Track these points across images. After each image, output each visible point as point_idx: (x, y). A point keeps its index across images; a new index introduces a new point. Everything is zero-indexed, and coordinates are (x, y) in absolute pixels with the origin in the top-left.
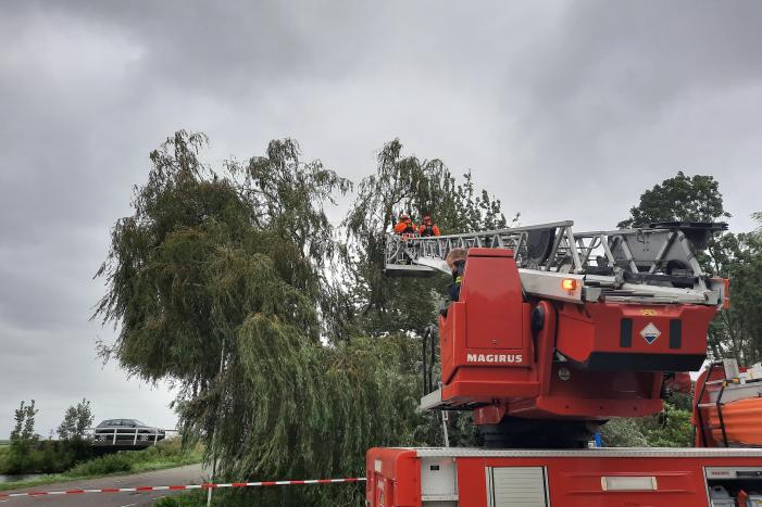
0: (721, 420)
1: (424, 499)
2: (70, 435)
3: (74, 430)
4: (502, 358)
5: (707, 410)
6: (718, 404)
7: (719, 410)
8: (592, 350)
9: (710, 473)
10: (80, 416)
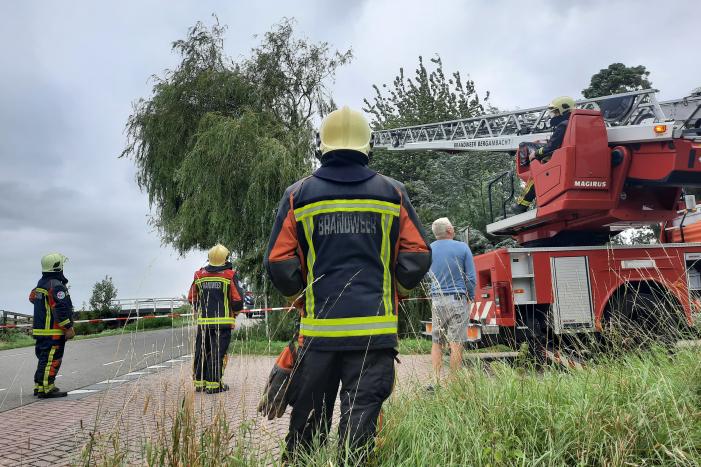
0: (683, 237)
1: (513, 277)
2: (100, 306)
3: (101, 302)
4: (595, 184)
5: (671, 232)
6: (681, 226)
7: (682, 230)
8: (673, 169)
9: (687, 257)
10: (105, 291)
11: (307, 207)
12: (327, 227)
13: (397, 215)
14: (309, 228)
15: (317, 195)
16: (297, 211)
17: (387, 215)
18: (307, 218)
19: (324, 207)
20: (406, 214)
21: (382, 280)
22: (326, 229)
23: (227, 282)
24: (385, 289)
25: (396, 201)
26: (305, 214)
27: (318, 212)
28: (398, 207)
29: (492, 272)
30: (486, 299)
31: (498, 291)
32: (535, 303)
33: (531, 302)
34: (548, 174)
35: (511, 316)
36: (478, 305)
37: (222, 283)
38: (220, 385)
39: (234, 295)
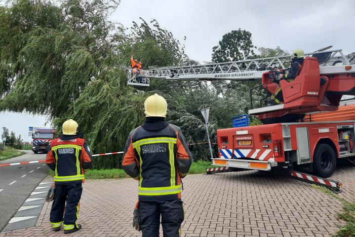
1: (283, 137)
8: (354, 86)
11: (137, 142)
12: (145, 150)
13: (176, 143)
14: (139, 151)
15: (141, 137)
16: (133, 144)
17: (171, 143)
18: (138, 147)
19: (144, 142)
20: (180, 142)
21: (170, 171)
22: (145, 151)
23: (78, 148)
24: (172, 175)
25: (175, 137)
26: (137, 145)
27: (142, 144)
28: (176, 139)
29: (272, 135)
30: (265, 148)
31: (277, 144)
32: (291, 150)
33: (289, 150)
34: (292, 87)
35: (282, 157)
36: (258, 151)
37: (75, 149)
38: (75, 226)
39: (85, 158)
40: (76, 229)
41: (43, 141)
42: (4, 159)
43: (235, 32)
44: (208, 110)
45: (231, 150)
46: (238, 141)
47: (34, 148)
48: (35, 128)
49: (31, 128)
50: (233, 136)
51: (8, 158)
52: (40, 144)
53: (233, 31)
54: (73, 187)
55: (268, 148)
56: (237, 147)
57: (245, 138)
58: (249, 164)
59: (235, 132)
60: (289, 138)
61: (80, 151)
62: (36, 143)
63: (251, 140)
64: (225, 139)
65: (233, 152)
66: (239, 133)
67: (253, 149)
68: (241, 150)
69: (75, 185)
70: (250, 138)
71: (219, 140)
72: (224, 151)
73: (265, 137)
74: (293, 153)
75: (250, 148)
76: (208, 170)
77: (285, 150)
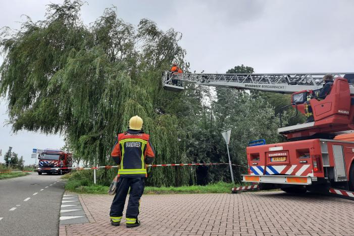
1: (321, 153)
23: (144, 142)
29: (310, 150)
30: (303, 164)
31: (316, 159)
32: (329, 166)
33: (327, 166)
34: (323, 106)
35: (322, 172)
36: (294, 167)
37: (141, 143)
38: (137, 221)
39: (150, 153)
40: (137, 224)
41: (49, 162)
42: (10, 178)
43: (237, 68)
44: (229, 132)
45: (263, 167)
46: (271, 158)
47: (39, 169)
48: (39, 150)
49: (35, 150)
50: (266, 153)
51: (14, 177)
52: (45, 166)
53: (236, 67)
54: (138, 180)
55: (306, 163)
56: (270, 163)
57: (279, 154)
58: (286, 180)
59: (268, 148)
60: (327, 154)
61: (146, 145)
62: (41, 163)
63: (286, 156)
64: (255, 156)
65: (265, 168)
66: (272, 149)
67: (289, 165)
68: (274, 167)
69: (140, 179)
70: (285, 154)
71: (249, 157)
72: (255, 168)
73: (302, 153)
74: (331, 169)
75: (285, 164)
76: (233, 189)
77: (324, 166)
